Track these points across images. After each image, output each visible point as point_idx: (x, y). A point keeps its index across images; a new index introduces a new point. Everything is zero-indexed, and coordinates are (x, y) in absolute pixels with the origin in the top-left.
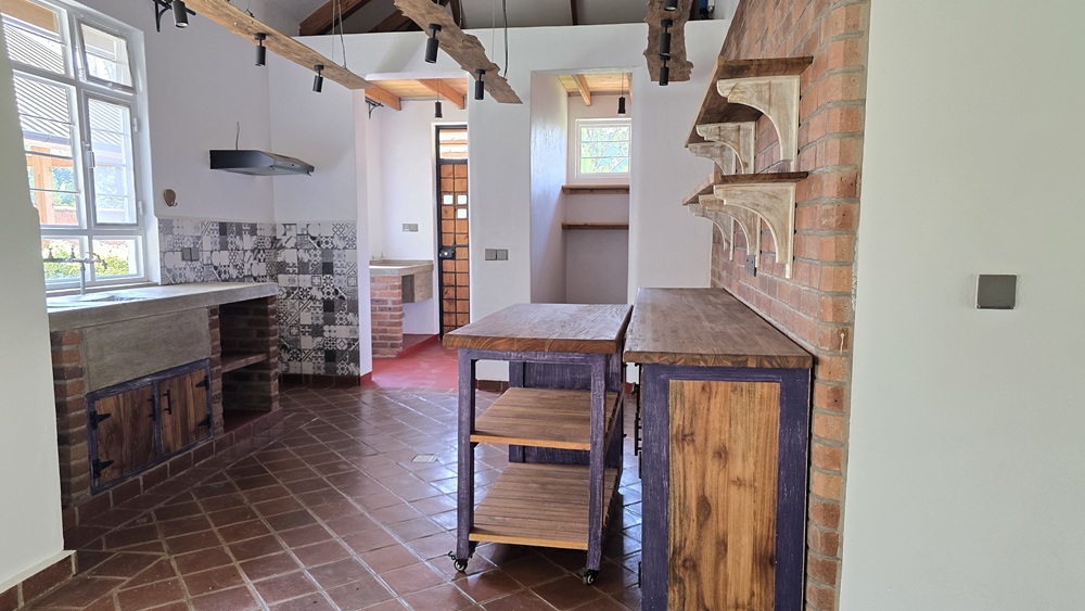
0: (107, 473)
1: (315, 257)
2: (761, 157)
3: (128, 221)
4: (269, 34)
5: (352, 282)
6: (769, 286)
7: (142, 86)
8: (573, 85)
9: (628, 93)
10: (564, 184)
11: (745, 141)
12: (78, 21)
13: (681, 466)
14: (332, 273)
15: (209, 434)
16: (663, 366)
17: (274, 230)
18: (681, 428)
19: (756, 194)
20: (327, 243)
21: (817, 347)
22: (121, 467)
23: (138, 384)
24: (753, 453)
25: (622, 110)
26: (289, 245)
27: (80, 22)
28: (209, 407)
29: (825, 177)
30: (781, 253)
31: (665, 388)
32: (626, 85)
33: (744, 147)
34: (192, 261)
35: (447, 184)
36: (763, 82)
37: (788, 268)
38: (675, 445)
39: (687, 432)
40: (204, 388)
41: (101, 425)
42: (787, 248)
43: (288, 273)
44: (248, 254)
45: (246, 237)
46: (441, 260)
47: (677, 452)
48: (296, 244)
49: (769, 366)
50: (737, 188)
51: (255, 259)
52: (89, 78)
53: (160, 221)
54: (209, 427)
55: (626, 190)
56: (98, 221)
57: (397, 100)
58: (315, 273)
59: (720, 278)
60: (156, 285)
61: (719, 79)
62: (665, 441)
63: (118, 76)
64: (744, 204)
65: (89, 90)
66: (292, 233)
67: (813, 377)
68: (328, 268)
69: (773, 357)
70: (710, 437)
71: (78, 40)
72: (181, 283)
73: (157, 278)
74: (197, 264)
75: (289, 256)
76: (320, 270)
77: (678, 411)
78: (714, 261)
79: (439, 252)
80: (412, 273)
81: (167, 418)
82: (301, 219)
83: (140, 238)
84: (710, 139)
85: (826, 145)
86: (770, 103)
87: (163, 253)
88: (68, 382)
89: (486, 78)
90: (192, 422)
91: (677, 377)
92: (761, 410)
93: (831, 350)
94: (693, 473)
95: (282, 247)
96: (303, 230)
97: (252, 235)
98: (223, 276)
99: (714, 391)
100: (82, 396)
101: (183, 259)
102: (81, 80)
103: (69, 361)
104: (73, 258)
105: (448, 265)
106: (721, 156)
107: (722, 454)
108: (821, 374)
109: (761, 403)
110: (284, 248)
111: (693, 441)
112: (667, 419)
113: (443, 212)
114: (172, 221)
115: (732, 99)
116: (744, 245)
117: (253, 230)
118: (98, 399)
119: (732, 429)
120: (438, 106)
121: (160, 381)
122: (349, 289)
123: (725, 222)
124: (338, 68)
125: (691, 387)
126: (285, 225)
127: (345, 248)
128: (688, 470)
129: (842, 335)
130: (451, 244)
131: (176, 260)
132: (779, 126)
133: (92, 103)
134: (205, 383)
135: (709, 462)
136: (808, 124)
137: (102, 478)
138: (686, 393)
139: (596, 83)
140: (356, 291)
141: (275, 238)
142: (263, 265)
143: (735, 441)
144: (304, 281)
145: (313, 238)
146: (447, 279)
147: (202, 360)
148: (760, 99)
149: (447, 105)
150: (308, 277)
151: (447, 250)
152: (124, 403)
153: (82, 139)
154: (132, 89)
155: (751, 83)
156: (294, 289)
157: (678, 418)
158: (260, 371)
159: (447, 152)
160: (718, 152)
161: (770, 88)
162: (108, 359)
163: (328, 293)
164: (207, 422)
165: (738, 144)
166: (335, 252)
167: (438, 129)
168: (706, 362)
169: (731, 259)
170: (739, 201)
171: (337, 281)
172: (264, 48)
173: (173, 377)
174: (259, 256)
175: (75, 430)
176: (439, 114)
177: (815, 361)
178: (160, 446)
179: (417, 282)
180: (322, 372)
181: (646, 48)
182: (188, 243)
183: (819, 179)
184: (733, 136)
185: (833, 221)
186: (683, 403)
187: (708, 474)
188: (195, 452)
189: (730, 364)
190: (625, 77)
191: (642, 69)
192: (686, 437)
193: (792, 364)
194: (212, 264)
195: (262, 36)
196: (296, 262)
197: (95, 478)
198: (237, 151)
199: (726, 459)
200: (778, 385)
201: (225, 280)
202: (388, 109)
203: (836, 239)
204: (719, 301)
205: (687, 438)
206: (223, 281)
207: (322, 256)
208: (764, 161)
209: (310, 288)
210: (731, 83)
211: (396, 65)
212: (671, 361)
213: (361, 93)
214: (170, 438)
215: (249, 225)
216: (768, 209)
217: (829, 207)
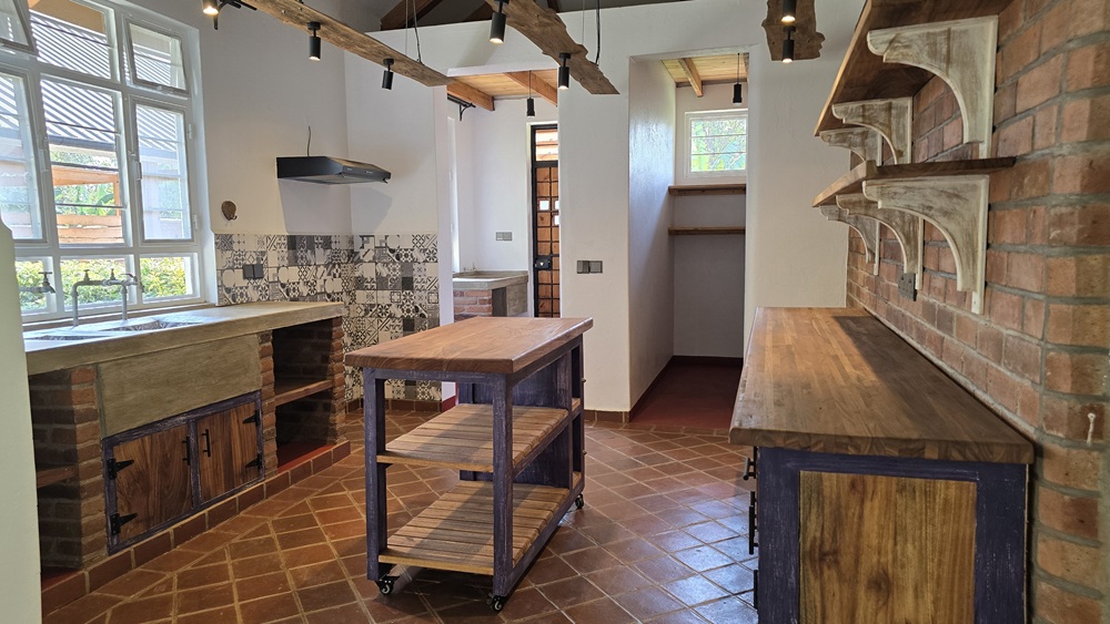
0: (128, 529)
1: (393, 272)
2: (923, 144)
3: (183, 237)
4: (325, 23)
5: (433, 298)
6: (943, 320)
7: (197, 89)
8: (681, 74)
9: (745, 80)
10: (671, 184)
11: (898, 123)
12: (126, 21)
13: (818, 598)
14: (412, 289)
15: (259, 476)
16: (792, 452)
17: (351, 242)
18: (818, 543)
19: (928, 192)
20: (406, 256)
21: (1039, 429)
22: (148, 520)
23: (169, 424)
24: (930, 586)
25: (737, 99)
26: (366, 259)
27: (128, 22)
28: (260, 445)
29: (1056, 164)
30: (966, 276)
31: (795, 482)
32: (743, 72)
33: (898, 131)
34: (254, 279)
35: (544, 189)
36: (937, 30)
37: (977, 298)
38: (809, 567)
39: (827, 547)
40: (253, 425)
41: (122, 475)
42: (975, 269)
43: (366, 288)
44: (321, 269)
45: (319, 251)
46: (536, 270)
47: (812, 577)
48: (374, 258)
49: (959, 458)
50: (898, 185)
51: (329, 274)
52: (136, 80)
53: (217, 237)
54: (259, 468)
55: (742, 189)
56: (146, 238)
57: (490, 100)
58: (394, 289)
59: (859, 294)
60: (214, 306)
61: (872, 28)
62: (793, 559)
63: (172, 80)
64: (909, 207)
65: (138, 95)
66: (370, 246)
67: (1033, 475)
68: (407, 283)
69: (965, 444)
70: (863, 558)
71: (126, 43)
72: (242, 303)
73: (214, 299)
74: (262, 283)
75: (368, 271)
76: (400, 285)
77: (813, 517)
78: (850, 273)
79: (535, 262)
80: (503, 285)
81: (206, 462)
82: (379, 232)
83: (196, 255)
84: (851, 121)
85: (1060, 112)
86: (948, 60)
87: (221, 272)
88: (78, 426)
89: (573, 62)
90: (238, 462)
91: (811, 467)
92: (944, 522)
93: (1067, 438)
94: (836, 610)
95: (360, 261)
96: (381, 242)
97: (325, 249)
98: (292, 294)
99: (870, 490)
100: (97, 442)
101: (245, 277)
102: (128, 84)
103: (80, 403)
104: (112, 281)
105: (544, 276)
106: (863, 144)
107: (883, 585)
108: (1048, 473)
109: (945, 510)
110: (362, 261)
111: (837, 562)
112: (797, 529)
113: (539, 219)
114: (231, 236)
115: (890, 57)
116: (896, 256)
117: (327, 242)
118: (118, 444)
119: (899, 547)
120: (531, 103)
121: (197, 420)
122: (430, 306)
123: (868, 228)
124: (411, 62)
125: (833, 483)
126: (362, 237)
127: (425, 261)
128: (828, 605)
129: (1091, 416)
130: (547, 254)
131: (236, 278)
132: (964, 93)
133: (141, 110)
134: (255, 419)
135: (862, 594)
136: (1016, 84)
137: (122, 535)
138: (827, 492)
139: (707, 71)
140: (437, 309)
141: (352, 251)
142: (338, 281)
143: (903, 566)
144: (383, 297)
145: (392, 251)
146: (543, 291)
147: (250, 393)
148: (933, 54)
149: (540, 102)
150: (387, 293)
151: (544, 260)
152: (151, 447)
153: (128, 149)
154: (186, 93)
155: (918, 32)
156: (372, 306)
157: (813, 528)
158: (324, 401)
159: (543, 154)
160: (858, 140)
161: (948, 38)
162: (130, 398)
163: (408, 311)
164: (257, 463)
165: (889, 127)
166: (416, 266)
167: (534, 129)
168: (857, 447)
169: (876, 273)
170: (902, 203)
171: (418, 298)
172: (319, 39)
173: (213, 414)
174: (334, 271)
175: (87, 482)
176: (531, 112)
177: (1038, 451)
178: (197, 493)
179: (510, 295)
180: (402, 396)
181: (765, 18)
182: (251, 260)
183: (1043, 167)
184: (882, 117)
185: (1072, 232)
186: (821, 506)
187: (860, 612)
188: (239, 497)
189: (896, 454)
190: (742, 61)
191: (760, 48)
192: (826, 556)
193: (999, 456)
194: (279, 281)
195: (315, 25)
196: (374, 276)
197: (113, 534)
198: (309, 158)
199: (889, 592)
200: (973, 486)
201: (294, 300)
202: (480, 111)
203: (1079, 262)
204: (862, 329)
205: (828, 559)
206: (292, 300)
207: (401, 270)
208: (928, 148)
209: (389, 305)
210: (888, 34)
211: (478, 58)
212: (803, 445)
213: (443, 90)
214: (210, 483)
215: (322, 237)
216: (946, 213)
217: (1064, 210)
